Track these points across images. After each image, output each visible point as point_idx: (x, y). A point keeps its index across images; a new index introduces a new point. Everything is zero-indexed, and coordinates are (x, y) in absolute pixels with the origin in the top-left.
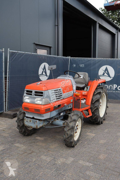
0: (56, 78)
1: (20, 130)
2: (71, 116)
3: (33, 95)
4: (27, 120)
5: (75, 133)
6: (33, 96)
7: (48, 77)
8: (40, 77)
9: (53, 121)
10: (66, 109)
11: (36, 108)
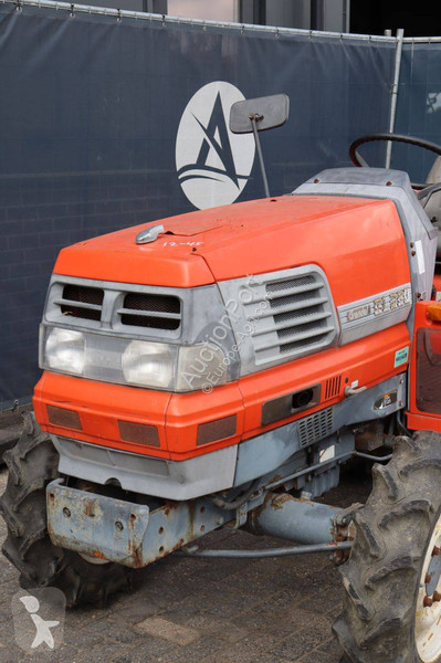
0: (289, 191)
1: (28, 572)
2: (394, 473)
3: (105, 317)
4: (63, 503)
5: (427, 603)
6: (106, 329)
7: (243, 183)
8: (183, 185)
9: (259, 509)
10: (358, 418)
11: (128, 412)
